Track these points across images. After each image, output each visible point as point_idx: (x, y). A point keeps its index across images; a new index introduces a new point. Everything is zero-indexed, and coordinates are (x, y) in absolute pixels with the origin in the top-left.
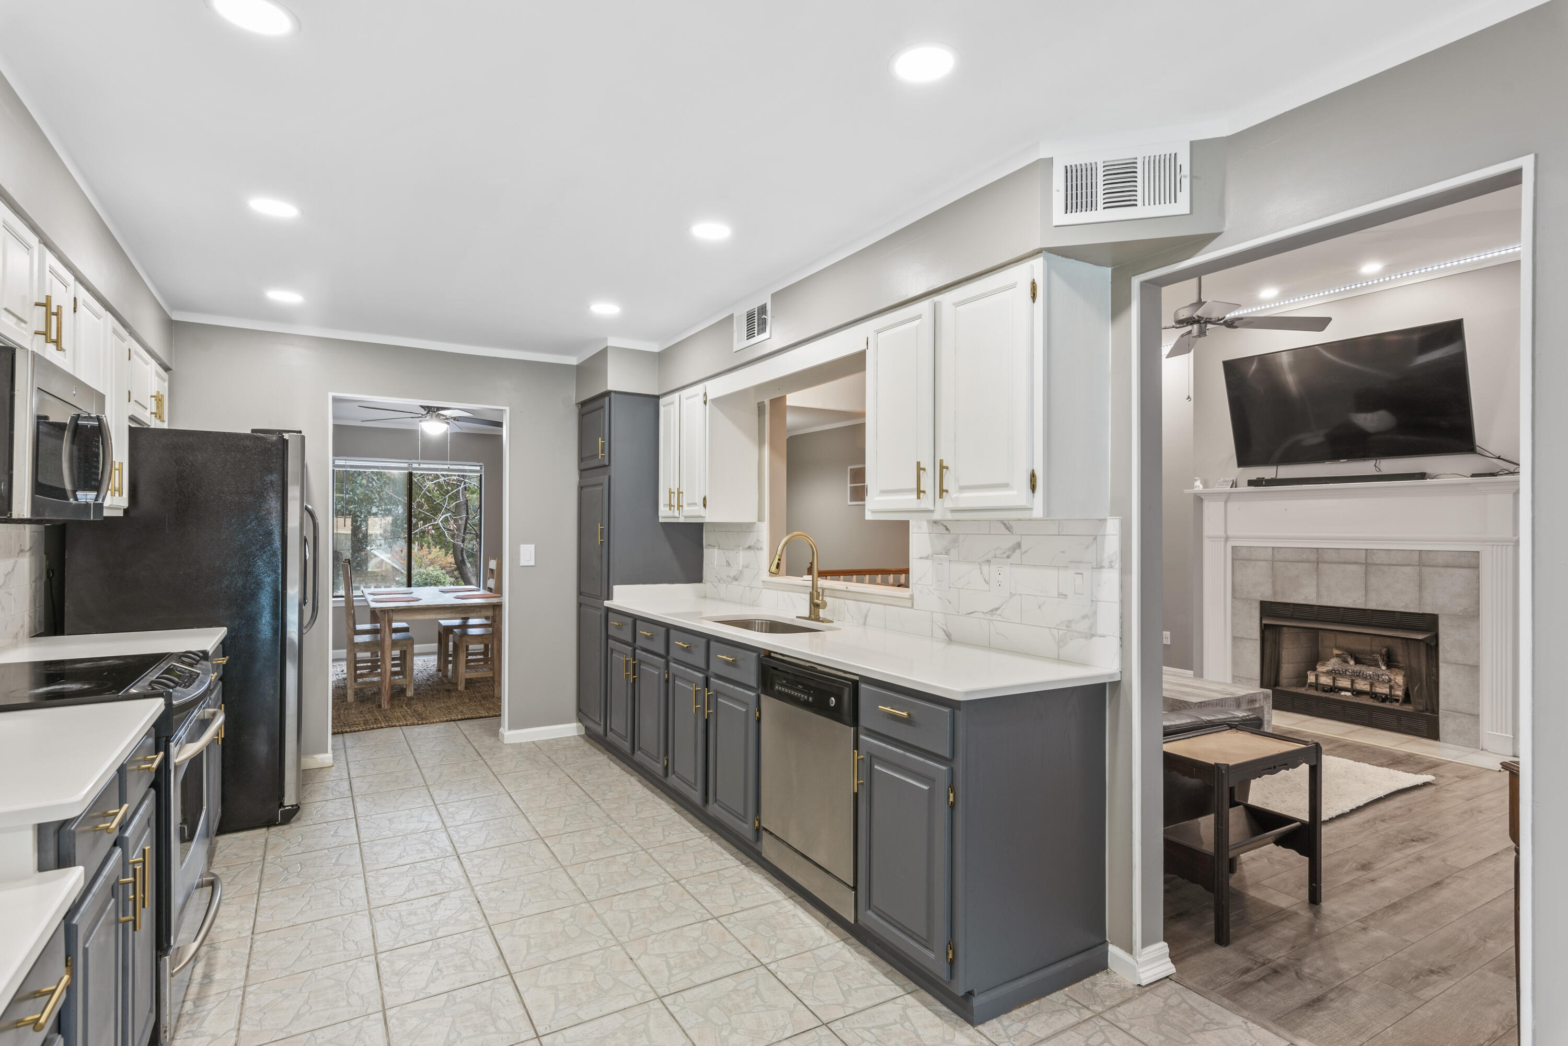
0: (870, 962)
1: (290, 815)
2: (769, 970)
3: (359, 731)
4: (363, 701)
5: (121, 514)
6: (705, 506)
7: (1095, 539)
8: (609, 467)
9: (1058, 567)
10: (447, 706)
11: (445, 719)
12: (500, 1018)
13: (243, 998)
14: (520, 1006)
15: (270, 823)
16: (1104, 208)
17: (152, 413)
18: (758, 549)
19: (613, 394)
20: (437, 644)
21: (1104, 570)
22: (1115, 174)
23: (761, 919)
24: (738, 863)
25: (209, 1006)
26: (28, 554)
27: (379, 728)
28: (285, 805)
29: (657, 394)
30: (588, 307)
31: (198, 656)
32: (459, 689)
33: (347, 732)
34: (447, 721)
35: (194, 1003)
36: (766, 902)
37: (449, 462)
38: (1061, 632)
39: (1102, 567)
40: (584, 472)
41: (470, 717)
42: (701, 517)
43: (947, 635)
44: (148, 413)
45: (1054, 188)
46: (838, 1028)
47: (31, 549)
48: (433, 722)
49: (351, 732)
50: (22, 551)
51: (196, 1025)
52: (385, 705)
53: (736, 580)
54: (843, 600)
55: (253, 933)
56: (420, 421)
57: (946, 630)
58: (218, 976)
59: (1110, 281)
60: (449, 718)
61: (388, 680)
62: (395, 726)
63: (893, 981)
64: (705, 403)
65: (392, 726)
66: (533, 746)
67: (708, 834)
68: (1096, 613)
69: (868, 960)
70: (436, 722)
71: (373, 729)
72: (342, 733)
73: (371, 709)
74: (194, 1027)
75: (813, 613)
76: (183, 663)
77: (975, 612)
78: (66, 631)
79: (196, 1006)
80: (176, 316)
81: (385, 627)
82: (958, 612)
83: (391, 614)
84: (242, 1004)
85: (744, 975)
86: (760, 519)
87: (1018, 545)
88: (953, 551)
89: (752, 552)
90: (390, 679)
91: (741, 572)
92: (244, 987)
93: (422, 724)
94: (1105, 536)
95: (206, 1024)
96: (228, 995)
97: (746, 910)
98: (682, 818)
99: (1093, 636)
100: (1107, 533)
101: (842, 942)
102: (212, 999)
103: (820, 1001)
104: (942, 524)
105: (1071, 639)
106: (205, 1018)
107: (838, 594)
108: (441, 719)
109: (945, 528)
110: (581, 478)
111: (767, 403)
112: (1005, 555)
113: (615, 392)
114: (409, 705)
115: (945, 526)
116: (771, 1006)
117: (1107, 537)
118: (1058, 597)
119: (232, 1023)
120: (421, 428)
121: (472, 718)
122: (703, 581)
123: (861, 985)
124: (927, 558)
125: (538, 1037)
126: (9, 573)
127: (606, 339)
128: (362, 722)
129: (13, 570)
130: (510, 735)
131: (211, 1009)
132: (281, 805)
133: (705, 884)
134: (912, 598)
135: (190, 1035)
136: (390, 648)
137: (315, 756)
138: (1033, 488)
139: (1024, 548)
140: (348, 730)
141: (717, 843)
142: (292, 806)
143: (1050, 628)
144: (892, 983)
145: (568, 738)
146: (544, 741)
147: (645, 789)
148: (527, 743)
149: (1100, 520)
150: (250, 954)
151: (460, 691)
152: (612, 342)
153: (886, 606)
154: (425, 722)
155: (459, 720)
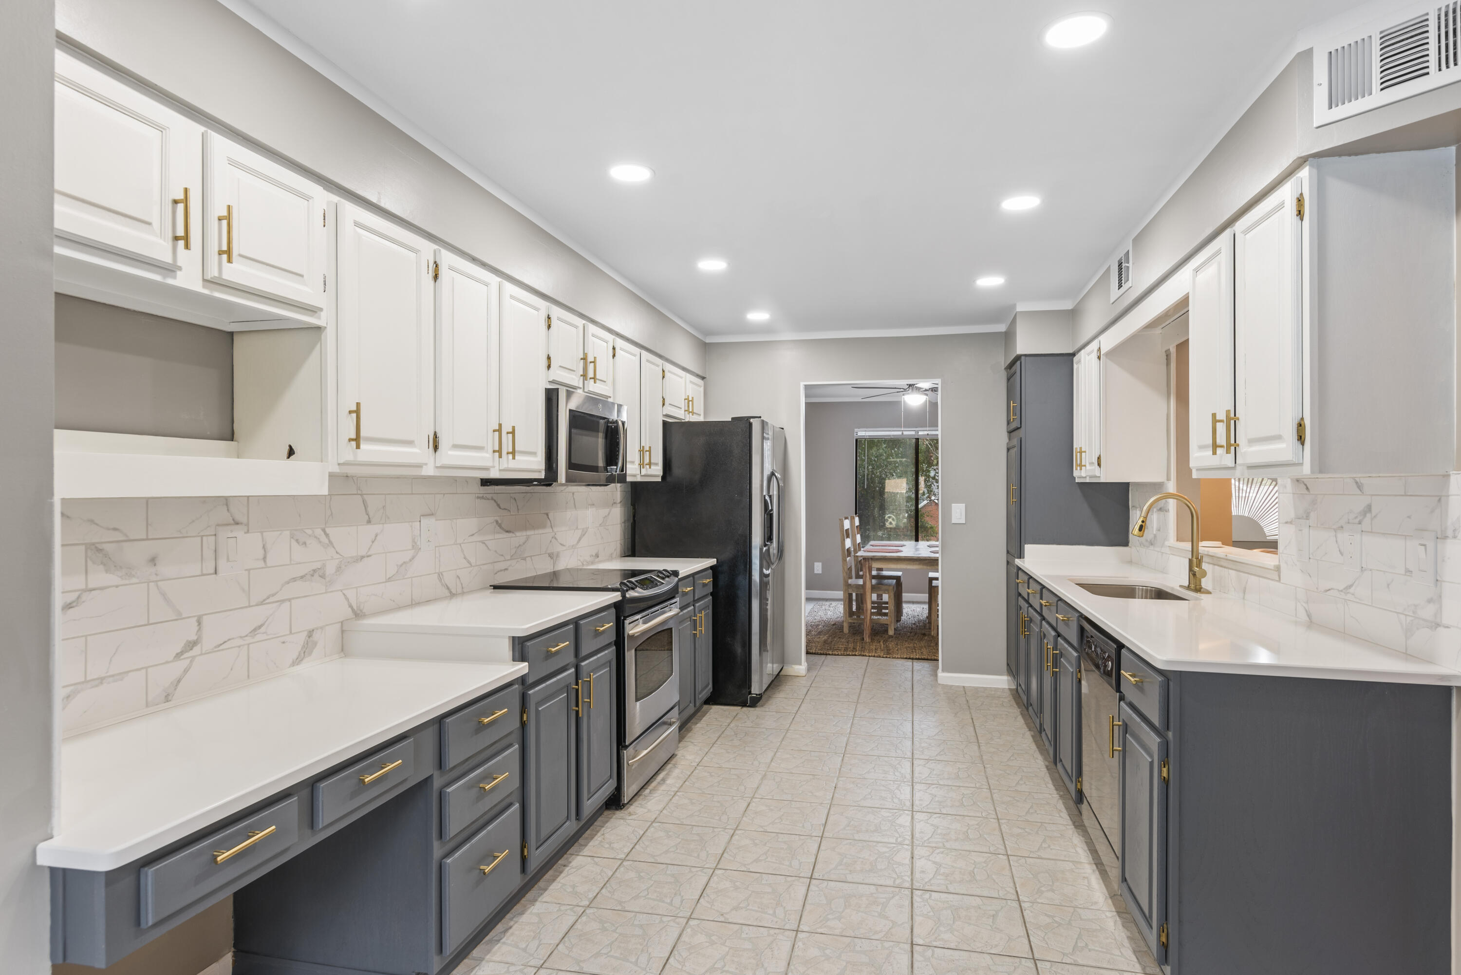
0: (1128, 937)
1: (756, 702)
2: (1021, 906)
3: (838, 655)
4: (855, 634)
5: (659, 480)
6: (1099, 465)
7: (1439, 500)
8: (1021, 429)
9: (1406, 536)
10: (915, 647)
11: (905, 656)
12: (796, 859)
13: (673, 797)
14: (814, 857)
15: (744, 704)
16: (1382, 90)
17: (685, 411)
18: (1166, 511)
19: (1023, 358)
20: (928, 595)
21: (1449, 541)
22: (1407, 39)
23: (1049, 870)
24: (1070, 822)
25: (655, 795)
26: (619, 505)
27: (853, 655)
28: (752, 693)
29: (1071, 351)
30: (974, 281)
31: (669, 572)
32: (932, 634)
33: (829, 654)
34: (906, 658)
35: (651, 791)
36: (1067, 859)
37: (928, 429)
38: (1409, 619)
39: (1446, 537)
40: (1011, 434)
41: (926, 658)
42: (1096, 477)
43: (1308, 616)
44: (682, 412)
45: (1315, 82)
46: (1045, 967)
47: (621, 502)
48: (895, 658)
49: (832, 655)
50: (615, 503)
51: (645, 802)
52: (867, 639)
53: (1152, 544)
54: (1227, 570)
55: (698, 765)
56: (903, 395)
57: (1307, 608)
58: (669, 782)
59: (1454, 162)
60: (908, 656)
61: (868, 618)
62: (866, 656)
63: (1138, 959)
64: (1099, 358)
65: (863, 656)
66: (962, 689)
67: (1061, 793)
68: (1440, 597)
69: (1129, 934)
70: (898, 658)
71: (849, 655)
72: (826, 655)
73: (856, 641)
74: (644, 802)
75: (1192, 582)
76: (658, 576)
77: (1332, 589)
78: (637, 554)
79: (650, 792)
80: (708, 340)
81: (866, 573)
82: (1317, 588)
83: (870, 561)
84: (671, 800)
85: (995, 901)
86: (1168, 479)
87: (1369, 508)
88: (1312, 515)
89: (1162, 513)
90: (871, 617)
91: (1155, 536)
92: (677, 792)
93: (886, 657)
94: (1448, 496)
95: (649, 803)
96: (667, 793)
97: (1042, 858)
98: (1048, 775)
99: (1438, 625)
100: (1450, 493)
101: (1116, 913)
102: (659, 792)
103: (1047, 944)
104: (1303, 482)
105: (1418, 629)
106: (651, 800)
107: (1223, 563)
108: (902, 656)
109: (1305, 487)
110: (1010, 439)
111: (1173, 350)
112: (1357, 521)
113: (1026, 355)
114: (885, 641)
115: (1306, 485)
116: (998, 929)
117: (1450, 497)
118: (1405, 575)
119: (660, 807)
120: (904, 402)
121: (927, 659)
122: (1130, 544)
123: (1100, 949)
124: (1291, 523)
125: (811, 878)
126: (606, 516)
127: (1014, 306)
128: (843, 649)
129: (609, 514)
130: (944, 677)
131: (655, 797)
132: (750, 693)
133: (1022, 828)
134: (1278, 569)
135: (640, 806)
136: (870, 590)
137: (794, 666)
138: (1301, 439)
139: (1374, 510)
140: (831, 653)
141: (1063, 803)
142: (757, 695)
143: (1398, 613)
144: (1136, 960)
145: (996, 689)
146: (974, 687)
147: (1034, 743)
148: (958, 687)
149: (1444, 476)
150: (690, 775)
151: (933, 636)
152: (1020, 308)
153: (1261, 579)
154: (888, 656)
155: (916, 659)
